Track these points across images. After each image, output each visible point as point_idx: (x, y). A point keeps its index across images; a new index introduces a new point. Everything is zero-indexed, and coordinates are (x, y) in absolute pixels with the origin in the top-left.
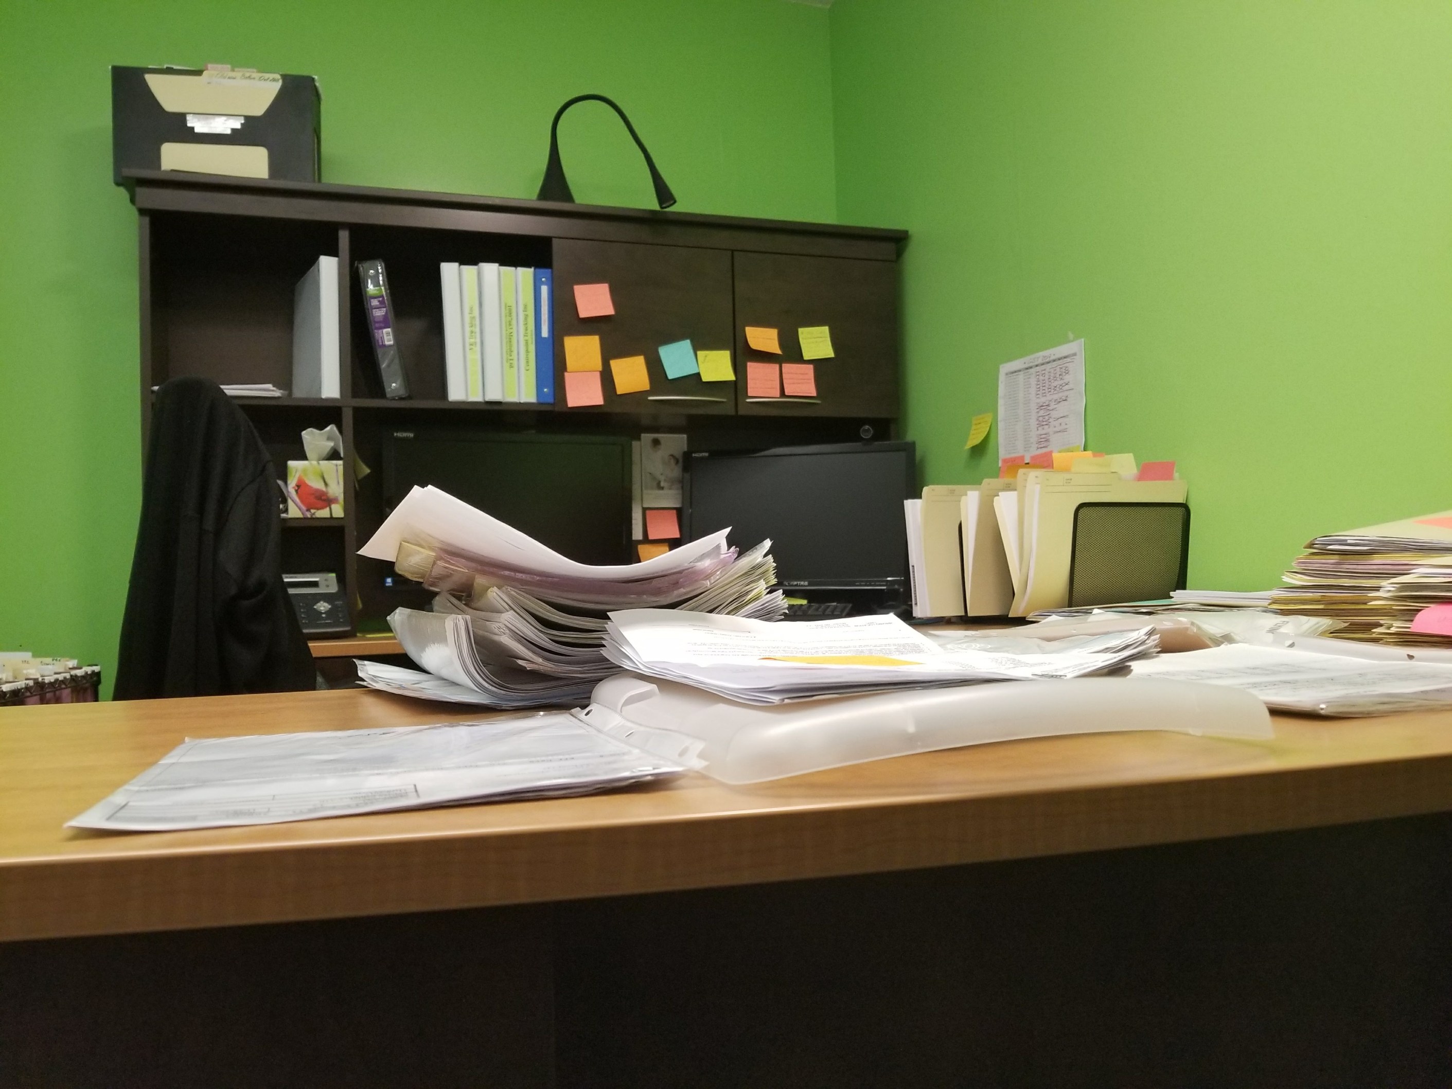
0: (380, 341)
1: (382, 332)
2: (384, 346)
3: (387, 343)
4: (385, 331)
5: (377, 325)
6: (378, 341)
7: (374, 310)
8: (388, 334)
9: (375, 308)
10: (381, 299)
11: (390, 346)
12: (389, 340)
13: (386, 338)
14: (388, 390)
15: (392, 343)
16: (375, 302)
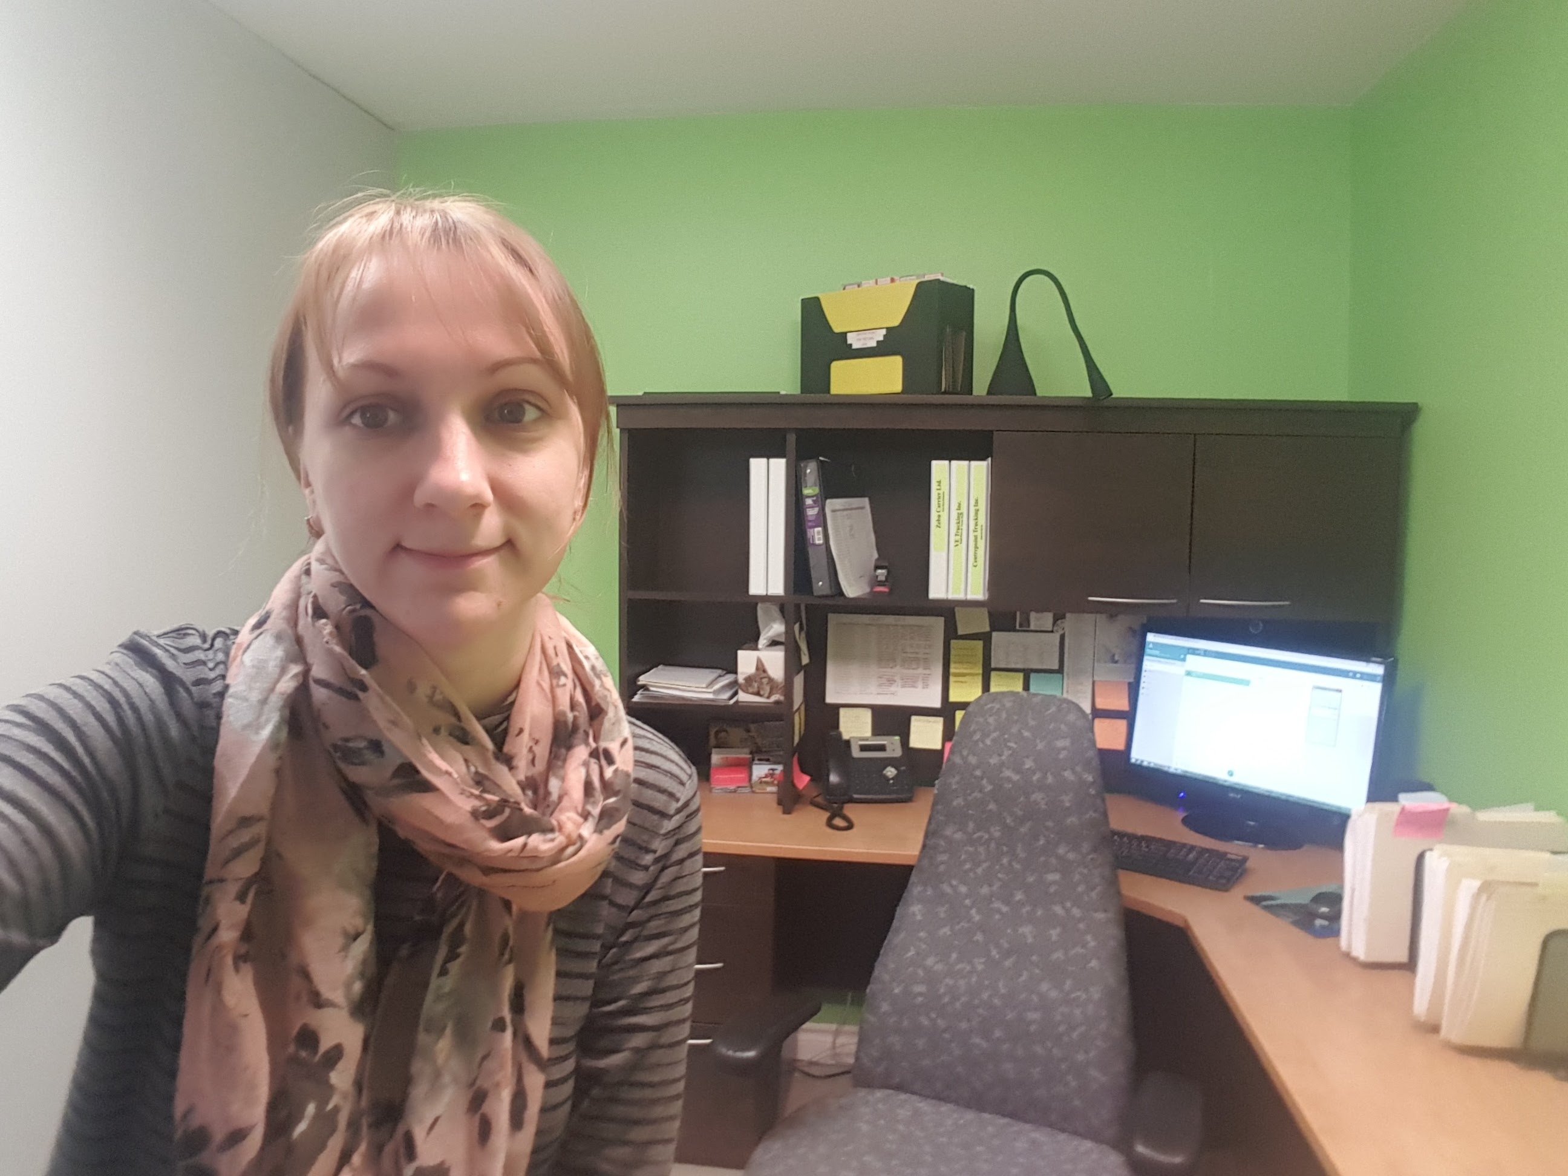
0: (811, 540)
1: (814, 531)
2: (814, 545)
3: (817, 542)
4: (816, 529)
5: (810, 524)
6: (810, 539)
7: (808, 510)
8: (818, 533)
9: (810, 508)
10: (815, 498)
11: (819, 545)
12: (819, 539)
13: (816, 537)
14: (815, 587)
15: (821, 542)
16: (809, 502)
